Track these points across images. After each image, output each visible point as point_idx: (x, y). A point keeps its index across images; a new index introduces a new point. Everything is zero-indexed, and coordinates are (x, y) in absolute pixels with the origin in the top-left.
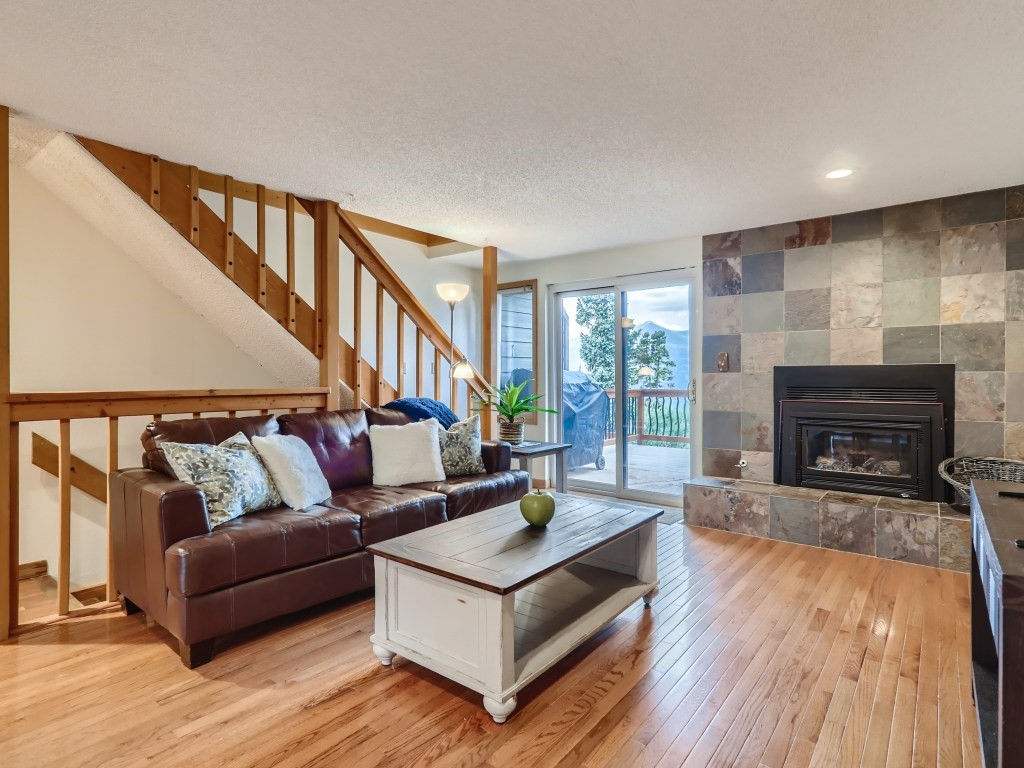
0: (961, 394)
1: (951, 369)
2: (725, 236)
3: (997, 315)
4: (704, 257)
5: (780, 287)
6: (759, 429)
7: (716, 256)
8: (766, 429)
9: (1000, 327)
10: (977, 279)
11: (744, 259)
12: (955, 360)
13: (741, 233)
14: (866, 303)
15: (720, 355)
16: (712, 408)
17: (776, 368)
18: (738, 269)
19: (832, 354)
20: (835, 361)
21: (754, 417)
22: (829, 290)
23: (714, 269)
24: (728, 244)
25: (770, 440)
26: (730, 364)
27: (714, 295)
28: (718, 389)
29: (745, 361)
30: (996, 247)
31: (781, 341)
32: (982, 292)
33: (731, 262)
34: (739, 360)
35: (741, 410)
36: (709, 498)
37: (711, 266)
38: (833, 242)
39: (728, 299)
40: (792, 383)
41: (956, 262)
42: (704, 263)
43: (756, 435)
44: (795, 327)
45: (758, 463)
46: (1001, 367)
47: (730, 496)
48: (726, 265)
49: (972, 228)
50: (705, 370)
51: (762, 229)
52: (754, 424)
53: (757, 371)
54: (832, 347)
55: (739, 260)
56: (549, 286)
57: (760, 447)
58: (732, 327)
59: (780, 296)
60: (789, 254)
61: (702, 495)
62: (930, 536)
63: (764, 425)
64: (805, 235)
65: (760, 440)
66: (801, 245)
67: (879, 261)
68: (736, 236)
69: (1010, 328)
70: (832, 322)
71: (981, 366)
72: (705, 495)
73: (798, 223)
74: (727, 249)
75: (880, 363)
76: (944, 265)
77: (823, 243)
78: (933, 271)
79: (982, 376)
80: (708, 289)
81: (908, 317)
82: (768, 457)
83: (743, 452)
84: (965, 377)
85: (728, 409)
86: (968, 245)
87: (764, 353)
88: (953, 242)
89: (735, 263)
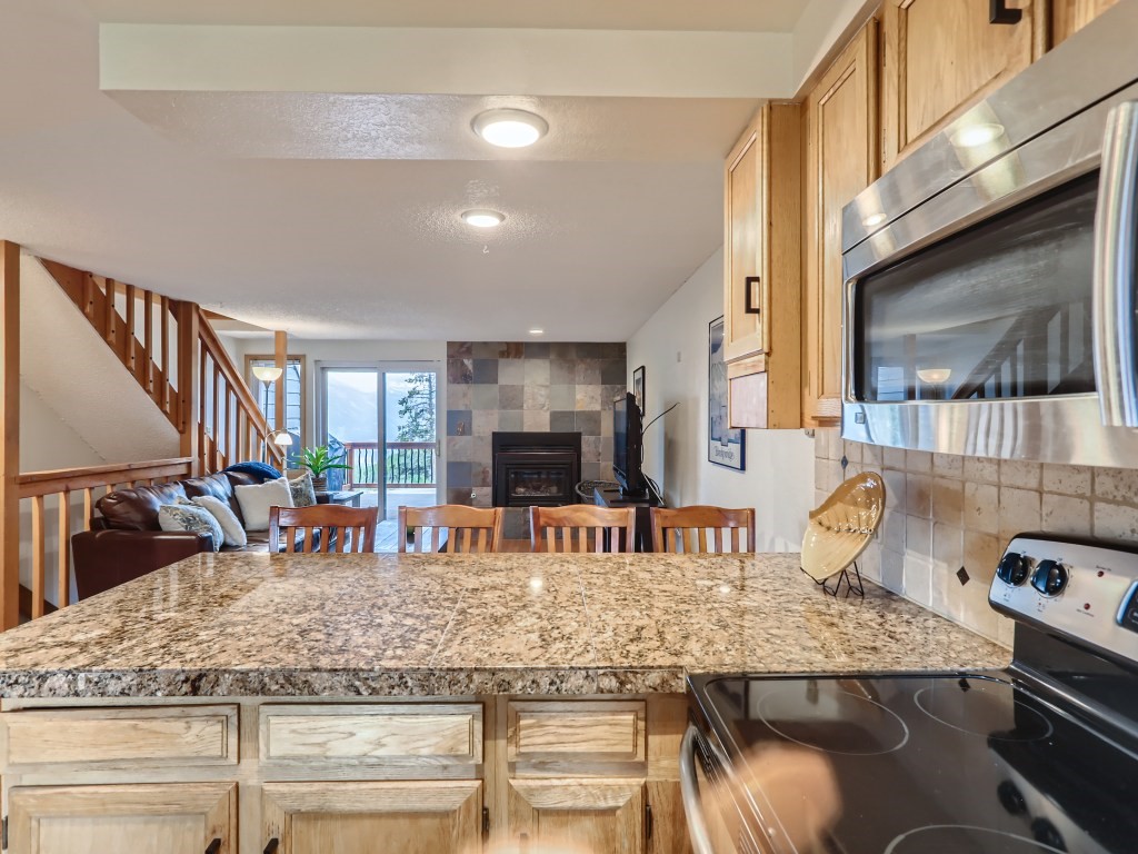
0: (584, 448)
1: (579, 434)
2: (462, 344)
3: (597, 407)
4: (448, 356)
5: (495, 381)
6: (483, 472)
7: (456, 356)
8: (487, 472)
9: (599, 413)
10: (591, 386)
11: (474, 361)
12: (581, 430)
13: (472, 343)
14: (542, 396)
15: (457, 423)
16: (452, 460)
17: (494, 433)
18: (470, 367)
19: (525, 425)
20: (526, 430)
21: (480, 464)
22: (523, 386)
23: (454, 365)
24: (464, 349)
25: (490, 479)
26: (466, 430)
27: (454, 383)
28: (457, 447)
29: (474, 428)
30: (597, 372)
31: (496, 416)
32: (592, 394)
33: (466, 361)
34: (471, 427)
35: (472, 461)
37: (453, 363)
38: (525, 358)
39: (463, 387)
40: (502, 442)
41: (582, 378)
42: (448, 360)
43: (482, 476)
44: (504, 408)
45: (484, 493)
46: (599, 434)
48: (463, 363)
49: (588, 360)
50: (449, 434)
51: (485, 343)
52: (481, 469)
53: (481, 435)
54: (525, 420)
55: (471, 361)
56: (316, 361)
57: (484, 484)
58: (466, 405)
59: (495, 388)
60: (502, 361)
63: (486, 469)
64: (510, 351)
65: (484, 480)
66: (508, 357)
67: (548, 372)
68: (469, 345)
69: (603, 413)
70: (525, 405)
71: (591, 433)
73: (505, 343)
74: (463, 352)
75: (548, 430)
76: (577, 379)
77: (520, 357)
78: (572, 382)
79: (592, 438)
80: (451, 378)
81: (561, 407)
82: (488, 490)
83: (473, 488)
84: (585, 439)
85: (464, 460)
86: (586, 369)
87: (487, 423)
88: (581, 367)
89: (468, 363)
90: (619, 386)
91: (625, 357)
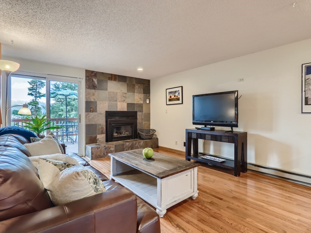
0: (138, 117)
1: (136, 112)
2: (93, 72)
3: (142, 102)
4: (86, 76)
5: (107, 90)
6: (102, 128)
7: (90, 77)
8: (103, 128)
9: (142, 104)
10: (140, 94)
11: (97, 80)
12: (137, 110)
13: (97, 72)
15: (90, 107)
16: (88, 123)
17: (106, 112)
18: (96, 83)
19: (118, 108)
20: (118, 110)
21: (100, 125)
22: (117, 92)
23: (89, 81)
25: (104, 131)
26: (94, 110)
27: (89, 89)
28: (90, 118)
29: (98, 109)
30: (142, 89)
31: (107, 104)
32: (140, 97)
33: (94, 80)
34: (96, 109)
35: (97, 123)
36: (99, 150)
37: (88, 80)
38: (118, 81)
39: (93, 91)
40: (109, 115)
42: (86, 78)
44: (110, 101)
45: (102, 137)
46: (143, 112)
47: (105, 147)
48: (93, 80)
49: (139, 85)
50: (86, 111)
51: (102, 73)
52: (100, 127)
53: (101, 112)
54: (118, 106)
55: (96, 80)
57: (102, 133)
58: (94, 99)
59: (107, 92)
60: (109, 82)
61: (97, 149)
62: (142, 145)
63: (103, 127)
64: (112, 78)
65: (102, 131)
66: (111, 80)
67: (126, 87)
68: (95, 73)
69: (144, 105)
70: (118, 100)
71: (140, 112)
72: (98, 149)
73: (111, 74)
74: (93, 75)
75: (126, 110)
76: (136, 91)
77: (116, 81)
78: (134, 92)
80: (87, 86)
81: (130, 101)
82: (104, 136)
83: (98, 135)
84: (139, 113)
85: (93, 123)
86: (139, 88)
87: (103, 107)
88: (137, 87)
89: (95, 80)
90: (148, 95)
91: (150, 85)
